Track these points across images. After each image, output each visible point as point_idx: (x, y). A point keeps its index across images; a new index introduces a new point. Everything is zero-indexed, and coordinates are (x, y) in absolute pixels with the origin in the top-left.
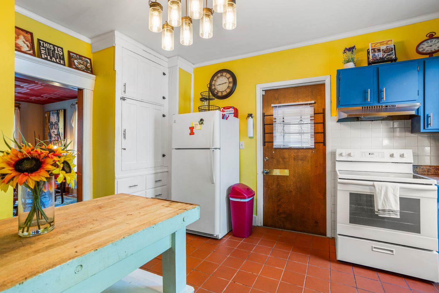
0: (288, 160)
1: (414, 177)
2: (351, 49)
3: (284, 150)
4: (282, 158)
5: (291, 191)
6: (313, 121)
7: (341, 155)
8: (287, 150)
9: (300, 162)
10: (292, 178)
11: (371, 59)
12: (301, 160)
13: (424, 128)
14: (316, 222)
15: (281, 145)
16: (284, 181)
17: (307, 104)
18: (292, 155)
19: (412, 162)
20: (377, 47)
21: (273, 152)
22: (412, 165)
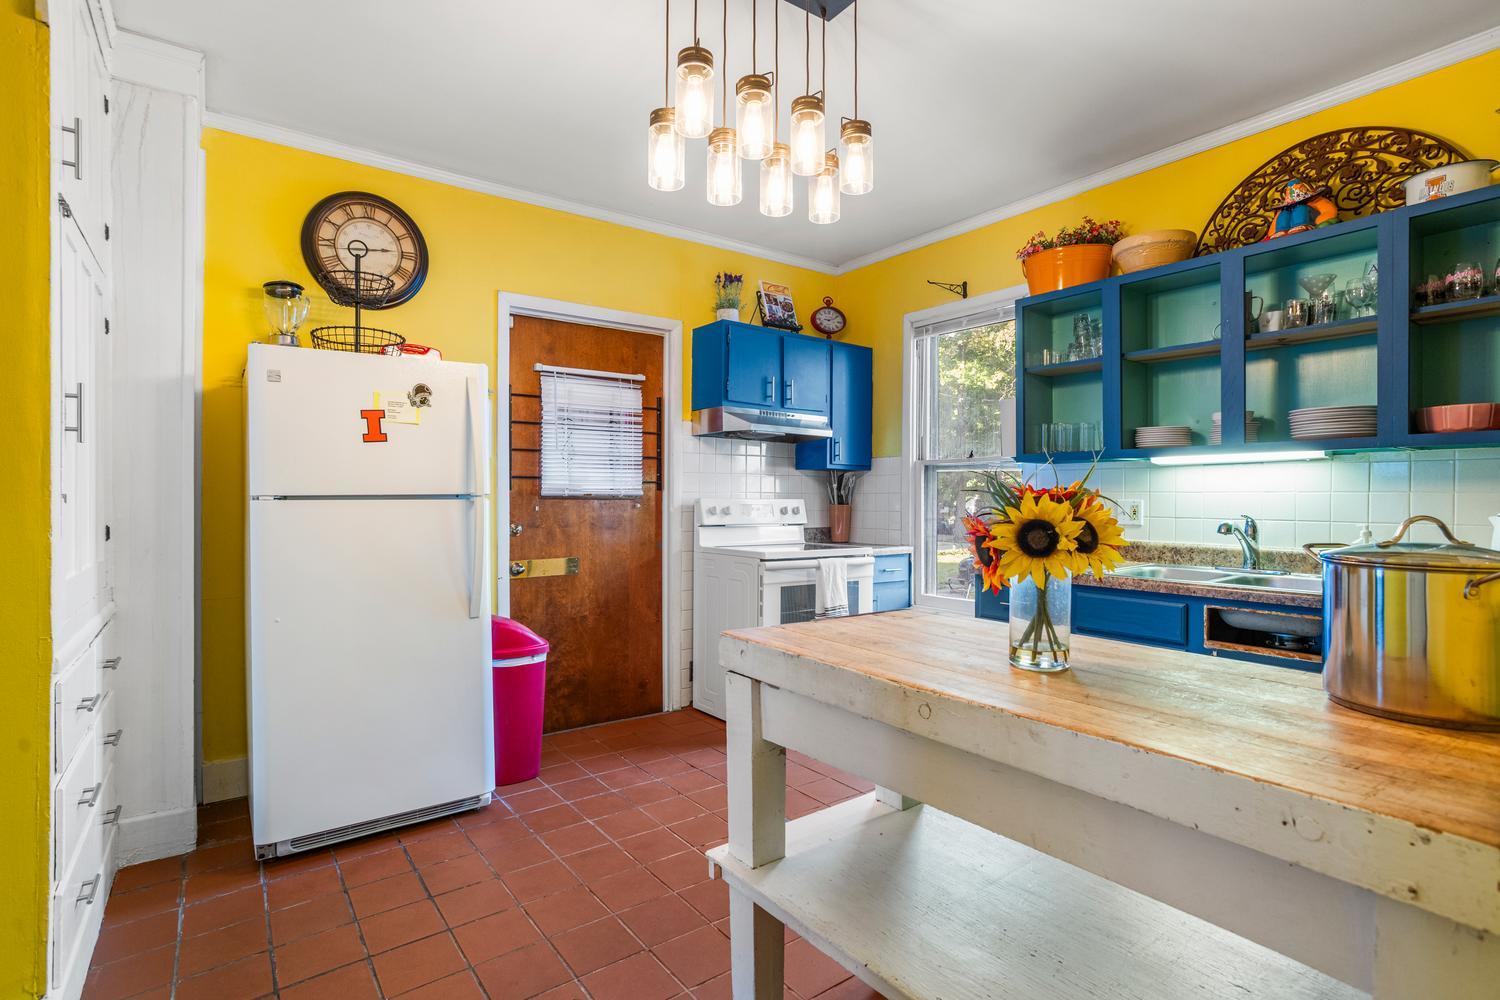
0: (576, 529)
1: (807, 547)
2: (732, 279)
3: (566, 503)
4: (560, 526)
5: (585, 617)
6: (641, 427)
7: (712, 512)
8: (573, 501)
9: (607, 536)
10: (587, 579)
11: (768, 315)
12: (610, 528)
13: (831, 463)
14: (642, 685)
15: (563, 487)
16: (566, 590)
17: (628, 381)
18: (587, 517)
19: (805, 522)
20: (772, 292)
21: (537, 508)
22: (802, 527)
